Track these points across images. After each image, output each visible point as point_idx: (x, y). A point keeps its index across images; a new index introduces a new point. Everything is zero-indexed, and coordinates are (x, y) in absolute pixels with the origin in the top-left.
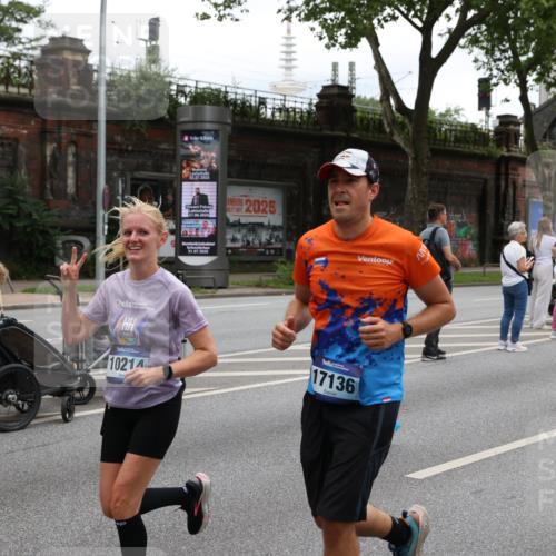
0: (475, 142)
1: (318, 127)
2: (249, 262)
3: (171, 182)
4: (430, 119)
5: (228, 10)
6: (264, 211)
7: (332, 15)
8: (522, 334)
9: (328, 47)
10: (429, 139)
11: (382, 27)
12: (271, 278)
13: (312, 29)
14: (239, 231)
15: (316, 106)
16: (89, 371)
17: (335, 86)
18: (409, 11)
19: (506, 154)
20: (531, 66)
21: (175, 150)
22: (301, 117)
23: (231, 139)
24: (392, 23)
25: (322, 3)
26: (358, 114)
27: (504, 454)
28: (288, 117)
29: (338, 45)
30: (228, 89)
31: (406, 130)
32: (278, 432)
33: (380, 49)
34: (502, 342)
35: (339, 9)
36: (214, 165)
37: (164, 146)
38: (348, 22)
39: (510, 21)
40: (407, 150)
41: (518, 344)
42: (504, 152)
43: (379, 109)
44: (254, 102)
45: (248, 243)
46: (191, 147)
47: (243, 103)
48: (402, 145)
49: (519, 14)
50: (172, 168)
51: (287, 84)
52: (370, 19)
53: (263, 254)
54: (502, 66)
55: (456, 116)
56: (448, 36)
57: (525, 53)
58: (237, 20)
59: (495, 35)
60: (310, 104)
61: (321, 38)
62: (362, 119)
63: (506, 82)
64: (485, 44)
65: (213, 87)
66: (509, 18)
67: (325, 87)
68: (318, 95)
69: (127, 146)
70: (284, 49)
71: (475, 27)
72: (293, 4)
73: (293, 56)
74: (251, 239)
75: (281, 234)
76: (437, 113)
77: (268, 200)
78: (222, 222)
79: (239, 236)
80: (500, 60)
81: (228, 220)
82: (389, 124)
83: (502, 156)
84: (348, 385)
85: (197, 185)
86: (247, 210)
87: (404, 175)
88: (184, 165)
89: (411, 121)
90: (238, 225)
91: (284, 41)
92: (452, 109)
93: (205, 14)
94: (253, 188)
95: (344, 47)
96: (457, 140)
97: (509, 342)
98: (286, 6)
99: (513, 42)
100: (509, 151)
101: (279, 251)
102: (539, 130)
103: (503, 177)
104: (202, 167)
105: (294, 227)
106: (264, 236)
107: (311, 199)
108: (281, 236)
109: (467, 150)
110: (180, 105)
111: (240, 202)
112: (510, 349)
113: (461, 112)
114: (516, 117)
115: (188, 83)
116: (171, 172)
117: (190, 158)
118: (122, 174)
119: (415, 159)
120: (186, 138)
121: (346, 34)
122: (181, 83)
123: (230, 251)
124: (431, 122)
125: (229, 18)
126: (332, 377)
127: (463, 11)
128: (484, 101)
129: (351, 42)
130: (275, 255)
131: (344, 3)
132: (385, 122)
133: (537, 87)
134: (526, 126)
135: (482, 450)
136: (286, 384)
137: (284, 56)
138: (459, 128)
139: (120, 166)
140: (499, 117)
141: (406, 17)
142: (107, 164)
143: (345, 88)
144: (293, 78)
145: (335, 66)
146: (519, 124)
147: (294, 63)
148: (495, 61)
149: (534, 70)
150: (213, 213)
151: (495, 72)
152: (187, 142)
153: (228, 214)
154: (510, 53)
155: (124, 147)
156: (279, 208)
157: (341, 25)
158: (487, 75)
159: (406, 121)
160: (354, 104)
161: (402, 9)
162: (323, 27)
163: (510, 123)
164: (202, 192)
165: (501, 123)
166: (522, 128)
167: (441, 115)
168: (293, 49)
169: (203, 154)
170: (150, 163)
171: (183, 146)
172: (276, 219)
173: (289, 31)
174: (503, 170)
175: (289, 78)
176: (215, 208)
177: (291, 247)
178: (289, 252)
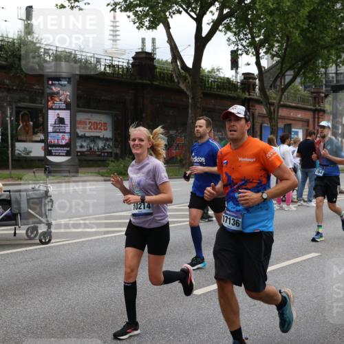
0: (229, 89)
1: (133, 77)
2: (91, 161)
3: (41, 110)
4: (201, 74)
5: (77, 3)
6: (100, 129)
7: (141, 9)
9: (138, 28)
10: (201, 87)
11: (172, 17)
12: (105, 171)
13: (129, 17)
14: (85, 141)
15: (132, 64)
17: (143, 52)
18: (188, 7)
19: (248, 97)
20: (262, 44)
21: (43, 90)
22: (123, 71)
23: (79, 84)
26: (158, 70)
28: (114, 71)
29: (145, 28)
31: (187, 81)
33: (171, 30)
35: (145, 5)
36: (68, 100)
37: (36, 87)
38: (151, 13)
39: (249, 16)
40: (188, 93)
42: (247, 95)
43: (171, 67)
45: (91, 148)
46: (53, 88)
48: (185, 90)
49: (255, 12)
50: (41, 101)
51: (113, 51)
52: (165, 12)
53: (100, 155)
54: (244, 44)
55: (217, 73)
56: (212, 24)
57: (259, 36)
58: (82, 10)
59: (241, 24)
60: (128, 63)
61: (134, 23)
62: (160, 74)
63: (247, 53)
64: (234, 30)
66: (249, 14)
67: (137, 53)
68: (133, 58)
69: (13, 86)
70: (112, 28)
71: (228, 19)
74: (92, 146)
76: (206, 71)
77: (102, 122)
78: (74, 135)
79: (84, 144)
80: (243, 39)
81: (78, 134)
82: (177, 77)
83: (246, 98)
86: (90, 128)
87: (187, 108)
88: (49, 99)
89: (190, 75)
90: (84, 137)
91: (111, 24)
92: (215, 68)
93: (62, 5)
94: (93, 115)
95: (148, 28)
96: (218, 87)
98: (112, 2)
99: (251, 29)
100: (250, 95)
101: (110, 154)
102: (267, 84)
104: (61, 100)
105: (119, 139)
106: (101, 144)
108: (111, 144)
109: (224, 94)
111: (85, 123)
113: (221, 71)
114: (253, 74)
116: (41, 103)
117: (53, 95)
118: (10, 104)
119: (193, 98)
120: (50, 83)
121: (150, 20)
123: (79, 154)
124: (203, 76)
125: (77, 8)
127: (221, 9)
128: (235, 64)
129: (153, 26)
130: (107, 156)
131: (148, 1)
132: (174, 75)
133: (266, 56)
134: (259, 80)
136: (115, 236)
137: (111, 33)
138: (219, 80)
139: (9, 99)
140: (243, 74)
141: (186, 11)
142: (1, 97)
143: (149, 54)
144: (118, 47)
145: (143, 40)
146: (256, 79)
147: (118, 37)
148: (240, 40)
149: (264, 46)
150: (68, 130)
151: (240, 47)
152: (51, 85)
153: (78, 131)
154: (249, 36)
155: (11, 87)
156: (110, 127)
157: (147, 15)
158: (235, 49)
159: (187, 75)
160: (156, 64)
161: (184, 6)
162: (135, 16)
163: (250, 78)
164: (60, 116)
165: (244, 78)
166: (257, 81)
167: (209, 72)
168: (117, 29)
169: (61, 92)
170: (27, 97)
171: (48, 87)
172: (108, 134)
173: (114, 18)
175: (114, 46)
176: (69, 126)
177: (118, 151)
178: (116, 154)
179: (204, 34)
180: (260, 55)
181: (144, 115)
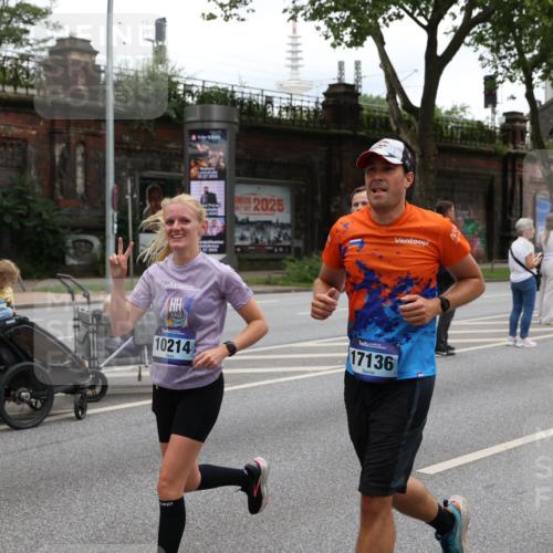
0: (481, 140)
1: (325, 126)
2: (257, 260)
3: (180, 181)
4: (436, 117)
5: (234, 11)
6: (272, 209)
7: (337, 14)
8: (531, 330)
9: (333, 46)
10: (435, 136)
11: (387, 26)
12: (279, 276)
13: (318, 28)
14: (248, 229)
15: (323, 104)
16: (100, 369)
17: (341, 84)
18: (414, 9)
19: (513, 151)
20: (536, 63)
21: (183, 150)
22: (308, 116)
23: (238, 138)
24: (396, 22)
25: (327, 3)
26: (365, 112)
27: (515, 448)
28: (295, 115)
29: (343, 45)
30: (235, 89)
31: (413, 128)
32: (289, 429)
33: (386, 47)
34: (511, 338)
35: (345, 8)
36: (222, 164)
37: (172, 145)
38: (353, 21)
39: (515, 19)
40: (414, 147)
41: (528, 339)
42: (510, 149)
43: (386, 107)
44: (261, 101)
45: (257, 241)
46: (199, 146)
47: (250, 102)
48: (409, 143)
49: (524, 12)
50: (180, 167)
51: (293, 83)
52: (375, 18)
53: (272, 252)
54: (507, 64)
55: (462, 113)
56: (453, 34)
57: (531, 51)
58: (243, 20)
59: (501, 33)
60: (317, 103)
61: (327, 37)
62: (368, 118)
63: (512, 79)
64: (490, 42)
65: (220, 86)
66: (515, 15)
67: (331, 86)
68: (325, 94)
69: (136, 145)
70: (290, 48)
71: (481, 25)
72: (298, 4)
73: (299, 55)
74: (259, 237)
75: (289, 232)
76: (443, 111)
77: (276, 198)
78: (231, 220)
79: (247, 234)
80: (505, 57)
81: (236, 219)
82: (395, 122)
83: (509, 153)
84: (386, 363)
85: (205, 183)
86: (256, 208)
88: (192, 164)
89: (417, 119)
90: (246, 223)
91: (290, 41)
92: (458, 106)
93: (211, 14)
94: (262, 187)
95: (350, 45)
96: (463, 137)
97: (518, 337)
98: (291, 6)
99: (518, 40)
100: (515, 148)
101: (288, 249)
102: (544, 129)
103: (509, 174)
104: (210, 166)
105: (302, 225)
106: (273, 234)
107: (319, 197)
108: (290, 234)
109: (473, 147)
110: (188, 104)
111: (248, 200)
112: (518, 344)
113: (467, 110)
114: (522, 114)
115: (195, 83)
116: (179, 171)
117: (198, 157)
118: (131, 174)
119: (422, 156)
120: (194, 138)
121: (352, 33)
122: (189, 82)
123: (239, 250)
124: (438, 120)
125: (235, 18)
126: (369, 357)
127: (468, 9)
128: (491, 98)
129: (357, 41)
130: (283, 252)
131: (350, 2)
132: (391, 120)
133: (543, 84)
134: (532, 124)
135: (493, 444)
136: (296, 381)
137: (290, 55)
138: (465, 125)
139: (129, 166)
140: (505, 114)
141: (411, 15)
142: (116, 164)
143: (352, 87)
144: (300, 77)
145: (341, 65)
146: (525, 121)
147: (300, 62)
148: (500, 59)
149: (539, 67)
150: (221, 212)
151: (500, 70)
152: (194, 142)
153: (237, 213)
154: (515, 50)
155: (132, 147)
156: (287, 206)
157: (347, 24)
158: (492, 73)
159: (413, 119)
160: (361, 103)
161: (407, 7)
162: (329, 26)
163: (516, 120)
164: (210, 191)
165: (507, 121)
166: (528, 125)
167: (448, 112)
168: (299, 48)
169: (210, 153)
170: (158, 162)
171: (190, 146)
172: (285, 217)
173: (294, 31)
174: (510, 167)
175: (294, 77)
176: (223, 207)
177: (300, 244)
178: (298, 249)
179: (440, 50)
180: (534, 82)
181: (342, 185)
